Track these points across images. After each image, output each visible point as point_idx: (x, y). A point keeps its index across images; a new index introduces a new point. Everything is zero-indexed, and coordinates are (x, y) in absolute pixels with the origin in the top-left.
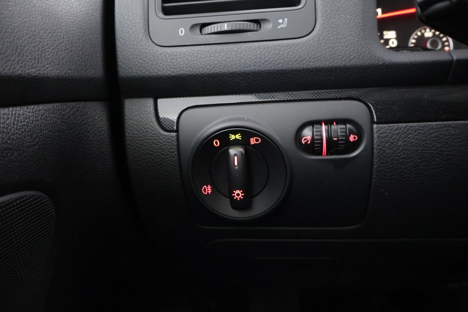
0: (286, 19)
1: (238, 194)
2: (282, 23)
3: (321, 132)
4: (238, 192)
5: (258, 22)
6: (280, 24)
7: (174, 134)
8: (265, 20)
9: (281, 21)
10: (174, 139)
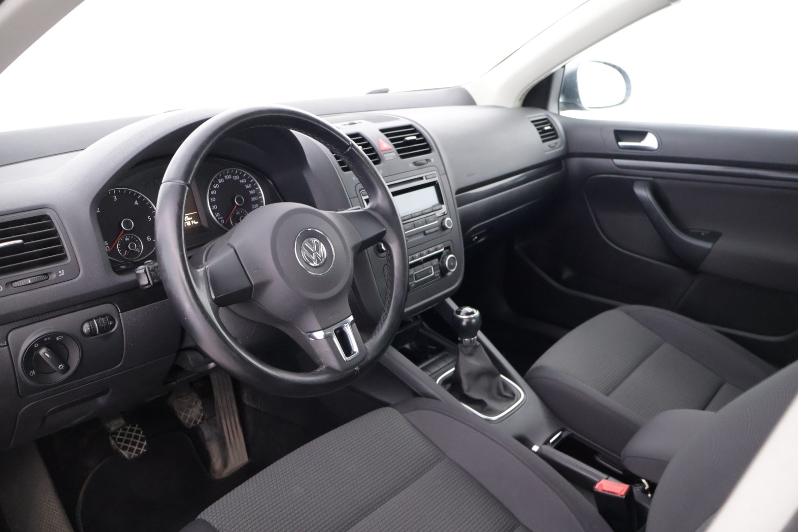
0: (63, 271)
1: (61, 366)
2: (61, 273)
3: (94, 324)
4: (60, 366)
5: (46, 274)
6: (60, 274)
7: (6, 348)
8: (51, 273)
9: (60, 272)
10: (7, 350)
